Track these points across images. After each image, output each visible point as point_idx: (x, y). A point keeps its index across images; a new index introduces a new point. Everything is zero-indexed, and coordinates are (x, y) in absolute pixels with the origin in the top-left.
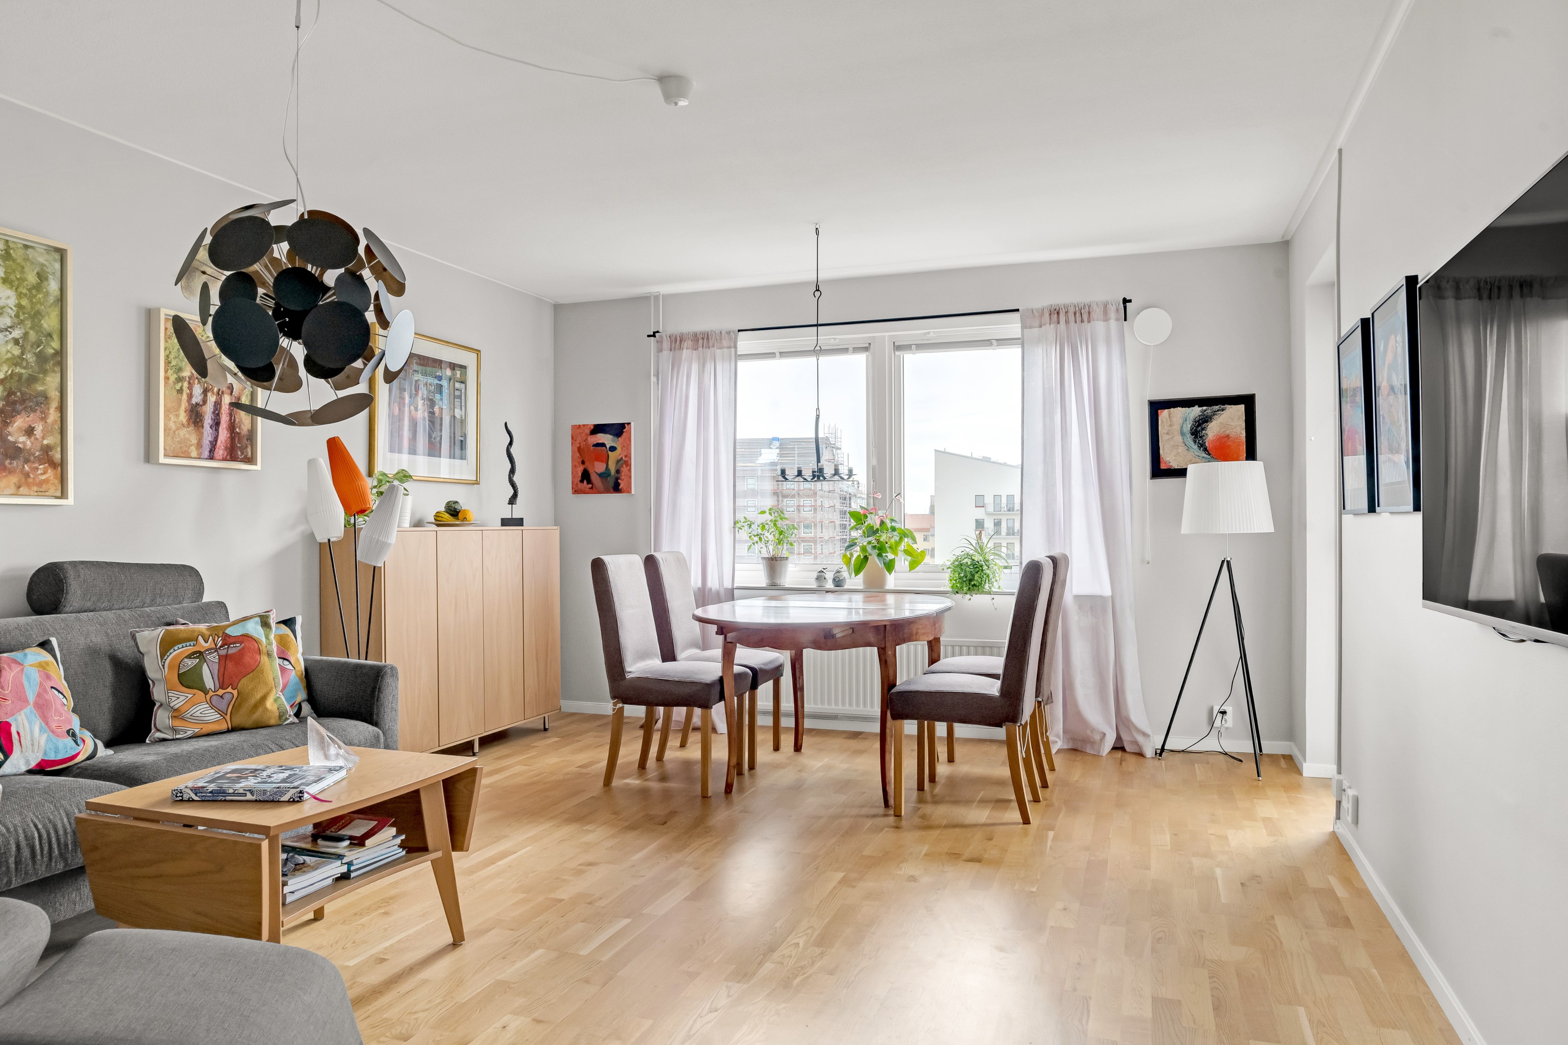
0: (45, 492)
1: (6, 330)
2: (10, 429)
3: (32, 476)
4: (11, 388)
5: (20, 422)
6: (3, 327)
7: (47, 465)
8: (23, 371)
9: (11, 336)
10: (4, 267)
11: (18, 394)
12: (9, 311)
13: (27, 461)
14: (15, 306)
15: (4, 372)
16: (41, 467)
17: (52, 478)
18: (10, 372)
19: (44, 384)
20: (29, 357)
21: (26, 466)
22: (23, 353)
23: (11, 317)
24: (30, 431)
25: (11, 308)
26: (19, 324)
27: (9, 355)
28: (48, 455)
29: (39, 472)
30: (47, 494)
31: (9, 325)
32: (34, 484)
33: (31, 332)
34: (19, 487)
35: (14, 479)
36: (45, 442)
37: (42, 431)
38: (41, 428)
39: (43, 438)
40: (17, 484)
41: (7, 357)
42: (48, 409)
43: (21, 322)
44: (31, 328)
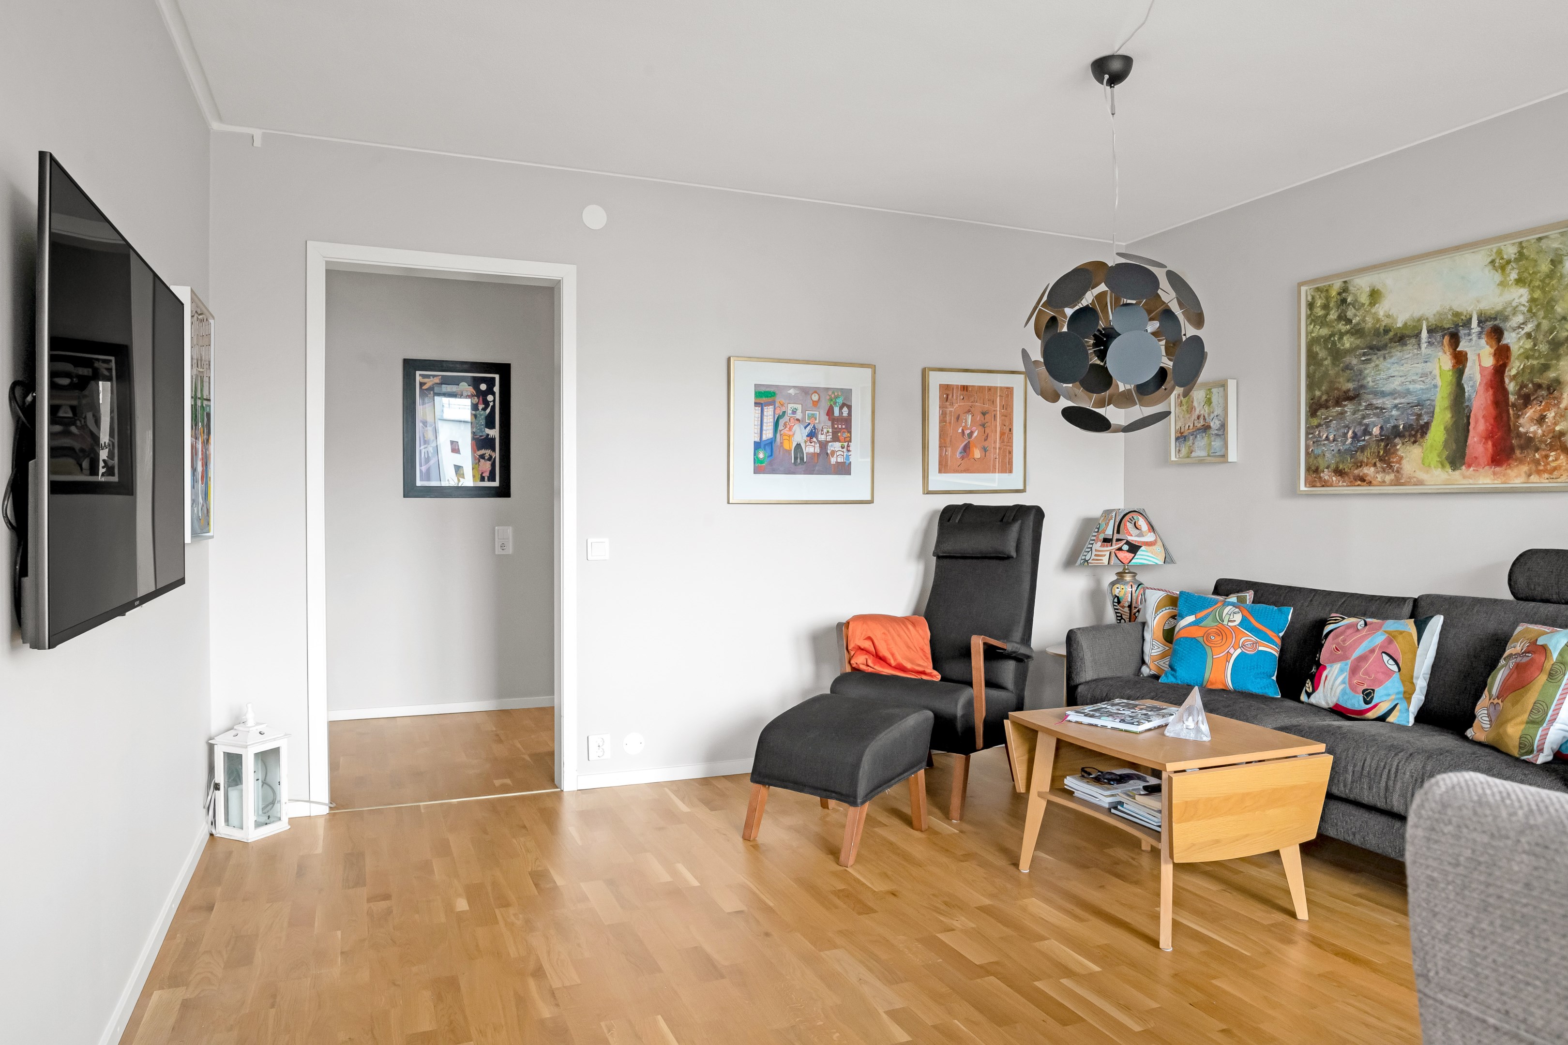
0: (1556, 478)
1: (1519, 327)
2: (1521, 421)
3: (1543, 464)
4: (1522, 382)
5: (1530, 413)
6: (1516, 325)
7: (1558, 451)
8: (1535, 362)
9: (1523, 332)
10: (1517, 269)
11: (1530, 385)
12: (1522, 308)
13: (1537, 449)
14: (1528, 302)
15: (1516, 368)
16: (1553, 453)
17: (1564, 464)
18: (1522, 367)
19: (1558, 370)
20: (1543, 348)
21: (1536, 454)
22: (1535, 345)
23: (1524, 313)
24: (1541, 420)
25: (1524, 305)
26: (1532, 317)
27: (1522, 350)
28: (1560, 441)
29: (1551, 459)
30: (1559, 480)
31: (1522, 321)
32: (1545, 471)
33: (1544, 321)
34: (1530, 475)
35: (1525, 468)
36: (1557, 428)
37: (1554, 417)
38: (1553, 414)
39: (1556, 424)
40: (1528, 473)
41: (1519, 353)
42: (1562, 394)
43: (1534, 314)
44: (1543, 318)
